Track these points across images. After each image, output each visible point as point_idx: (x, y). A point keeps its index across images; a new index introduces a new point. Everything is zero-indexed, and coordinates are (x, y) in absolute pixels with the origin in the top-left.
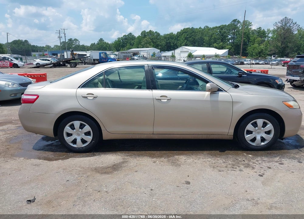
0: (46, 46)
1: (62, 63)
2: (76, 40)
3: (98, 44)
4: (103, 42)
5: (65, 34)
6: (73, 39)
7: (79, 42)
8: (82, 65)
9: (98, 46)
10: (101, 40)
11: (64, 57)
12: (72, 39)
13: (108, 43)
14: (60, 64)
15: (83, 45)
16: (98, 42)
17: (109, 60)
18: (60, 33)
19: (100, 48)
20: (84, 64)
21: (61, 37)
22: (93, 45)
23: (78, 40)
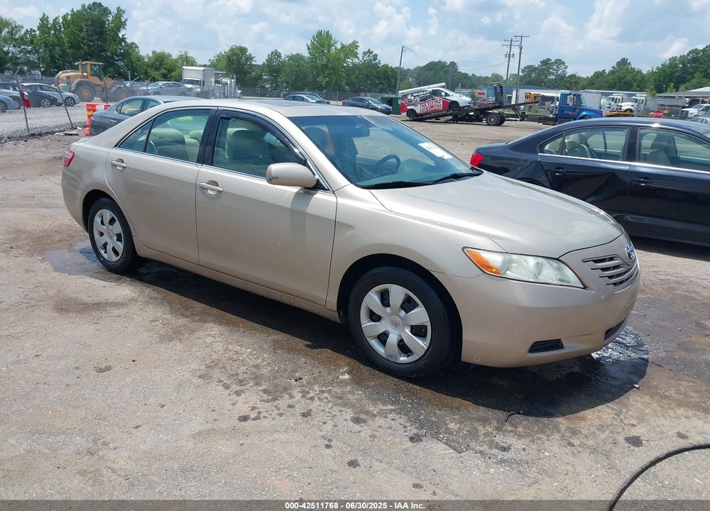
0: (493, 75)
1: (472, 114)
2: (559, 62)
3: (612, 73)
4: (627, 69)
5: (521, 49)
6: (553, 61)
7: (566, 68)
8: (516, 120)
9: (611, 77)
10: (623, 62)
11: (510, 102)
12: (550, 60)
13: (639, 72)
14: (467, 114)
15: (573, 76)
16: (613, 67)
17: (584, 113)
18: (511, 45)
19: (615, 84)
20: (521, 120)
21: (513, 55)
22: (599, 75)
23: (564, 63)
